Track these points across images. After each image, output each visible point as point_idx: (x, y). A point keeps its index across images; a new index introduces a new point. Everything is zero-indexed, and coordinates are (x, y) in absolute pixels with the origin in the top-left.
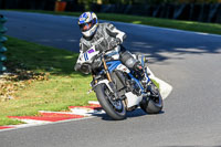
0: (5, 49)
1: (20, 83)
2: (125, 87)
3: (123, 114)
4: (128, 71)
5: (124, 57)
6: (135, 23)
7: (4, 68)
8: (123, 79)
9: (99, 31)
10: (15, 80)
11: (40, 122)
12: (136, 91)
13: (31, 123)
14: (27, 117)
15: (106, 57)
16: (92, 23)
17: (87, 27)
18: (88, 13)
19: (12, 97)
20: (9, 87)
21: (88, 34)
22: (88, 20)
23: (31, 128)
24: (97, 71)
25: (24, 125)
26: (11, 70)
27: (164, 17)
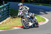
0: (10, 11)
1: (14, 19)
2: (29, 21)
3: (28, 27)
4: (30, 17)
5: (29, 14)
6: (40, 5)
7: (10, 16)
8: (28, 19)
9: (23, 7)
10: (12, 18)
11: (18, 28)
12: (32, 22)
13: (16, 28)
14: (15, 27)
15: (24, 14)
16: (21, 6)
17: (20, 7)
18: (20, 3)
19: (12, 22)
20: (11, 20)
21: (20, 8)
22: (20, 5)
23: (16, 29)
24: (22, 17)
25: (14, 29)
26: (11, 16)
27: (47, 4)
